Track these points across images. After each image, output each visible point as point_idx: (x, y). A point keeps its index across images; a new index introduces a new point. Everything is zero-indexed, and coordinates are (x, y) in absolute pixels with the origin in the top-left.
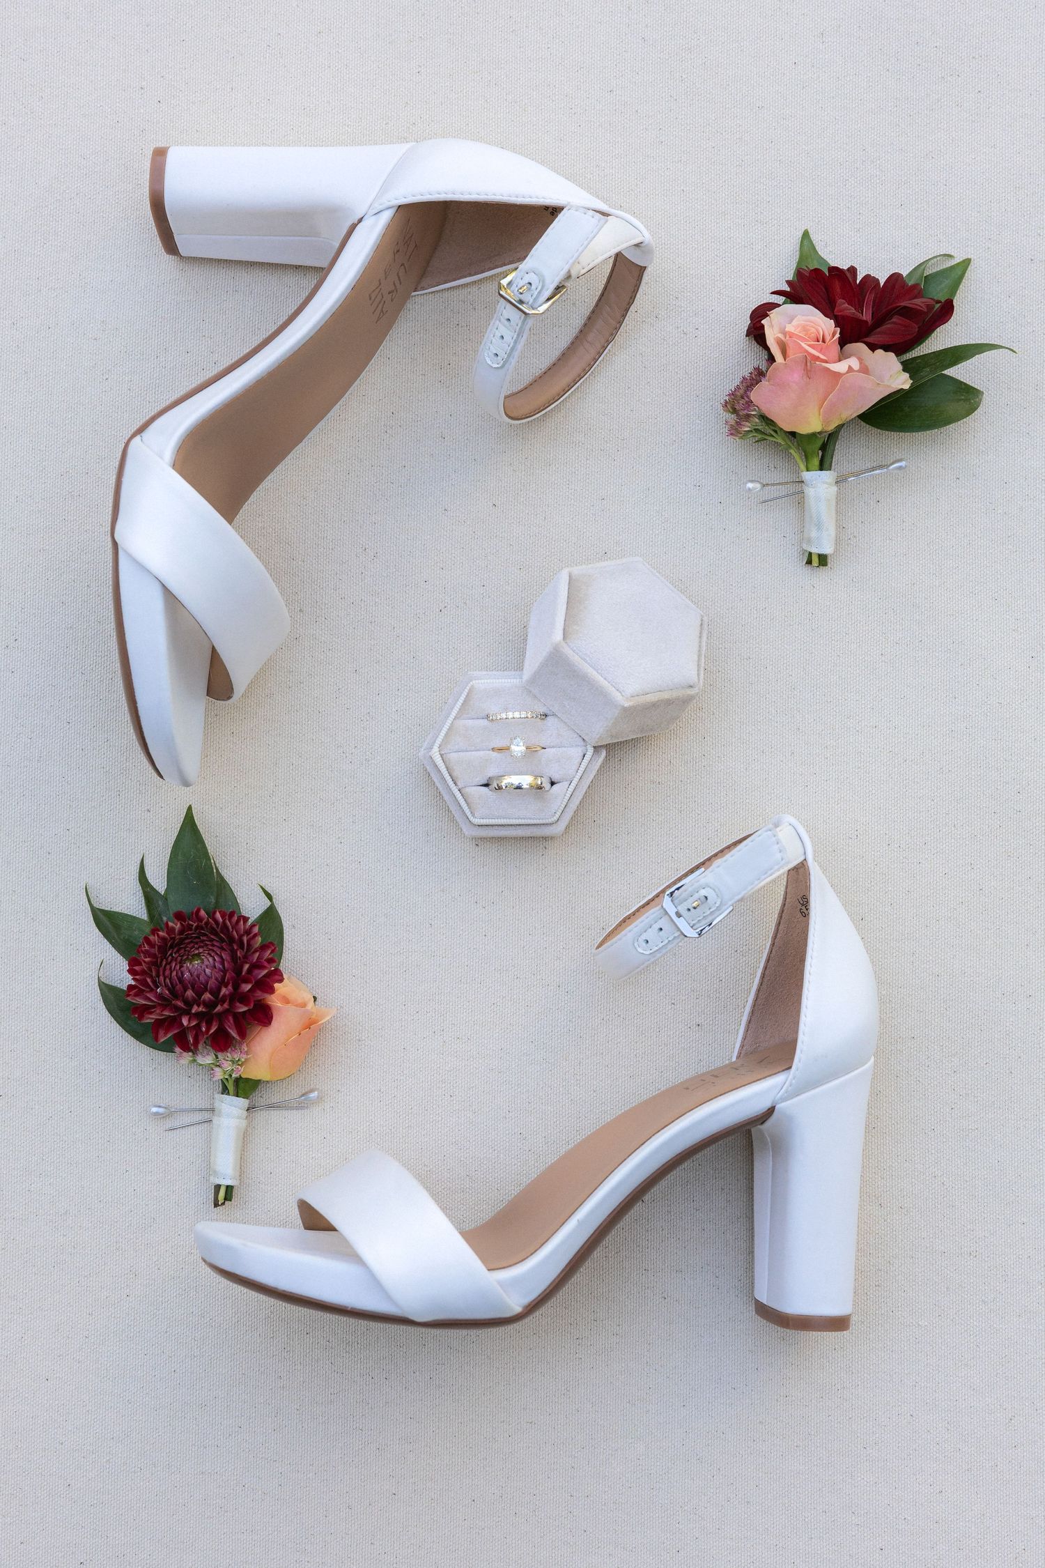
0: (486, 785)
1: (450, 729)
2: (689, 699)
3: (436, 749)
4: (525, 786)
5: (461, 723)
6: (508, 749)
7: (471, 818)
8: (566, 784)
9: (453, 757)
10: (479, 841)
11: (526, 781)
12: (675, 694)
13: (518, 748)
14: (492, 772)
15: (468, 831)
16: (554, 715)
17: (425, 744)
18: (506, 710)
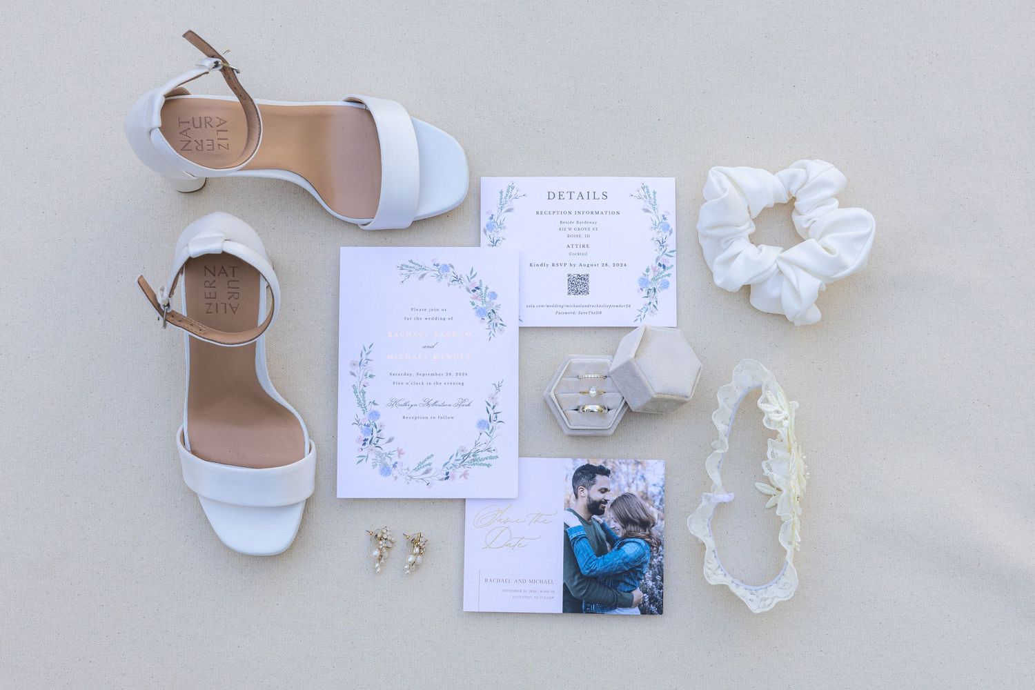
0: (577, 410)
1: (559, 382)
2: (685, 402)
3: (552, 392)
4: (595, 411)
5: (564, 379)
6: (588, 393)
7: (569, 425)
8: (615, 410)
9: (561, 396)
10: (571, 436)
11: (596, 408)
12: (678, 398)
13: (593, 392)
14: (580, 403)
15: (566, 432)
16: (610, 377)
17: (547, 389)
18: (588, 374)
